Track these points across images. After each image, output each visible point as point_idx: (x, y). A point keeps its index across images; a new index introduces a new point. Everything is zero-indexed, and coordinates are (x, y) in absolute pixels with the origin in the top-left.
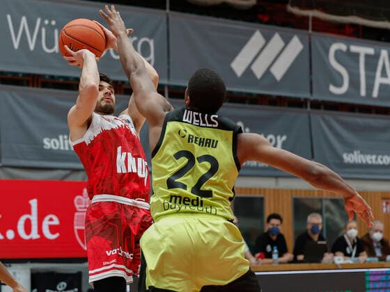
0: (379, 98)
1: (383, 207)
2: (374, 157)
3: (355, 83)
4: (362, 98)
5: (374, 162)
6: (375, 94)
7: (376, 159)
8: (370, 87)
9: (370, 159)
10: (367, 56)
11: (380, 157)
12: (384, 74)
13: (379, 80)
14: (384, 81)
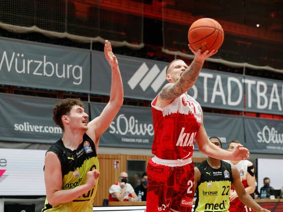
0: (215, 103)
3: (201, 95)
4: (205, 103)
6: (213, 101)
8: (210, 97)
10: (209, 79)
12: (218, 89)
13: (215, 93)
14: (218, 93)
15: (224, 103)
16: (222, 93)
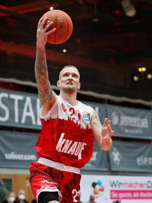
0: (26, 123)
1: (26, 183)
2: (22, 156)
3: (12, 115)
4: (16, 123)
5: (22, 159)
6: (23, 121)
7: (24, 157)
8: (20, 118)
9: (20, 157)
10: (19, 101)
11: (25, 156)
12: (28, 110)
13: (25, 114)
14: (29, 114)
15: (34, 123)
16: (31, 114)
